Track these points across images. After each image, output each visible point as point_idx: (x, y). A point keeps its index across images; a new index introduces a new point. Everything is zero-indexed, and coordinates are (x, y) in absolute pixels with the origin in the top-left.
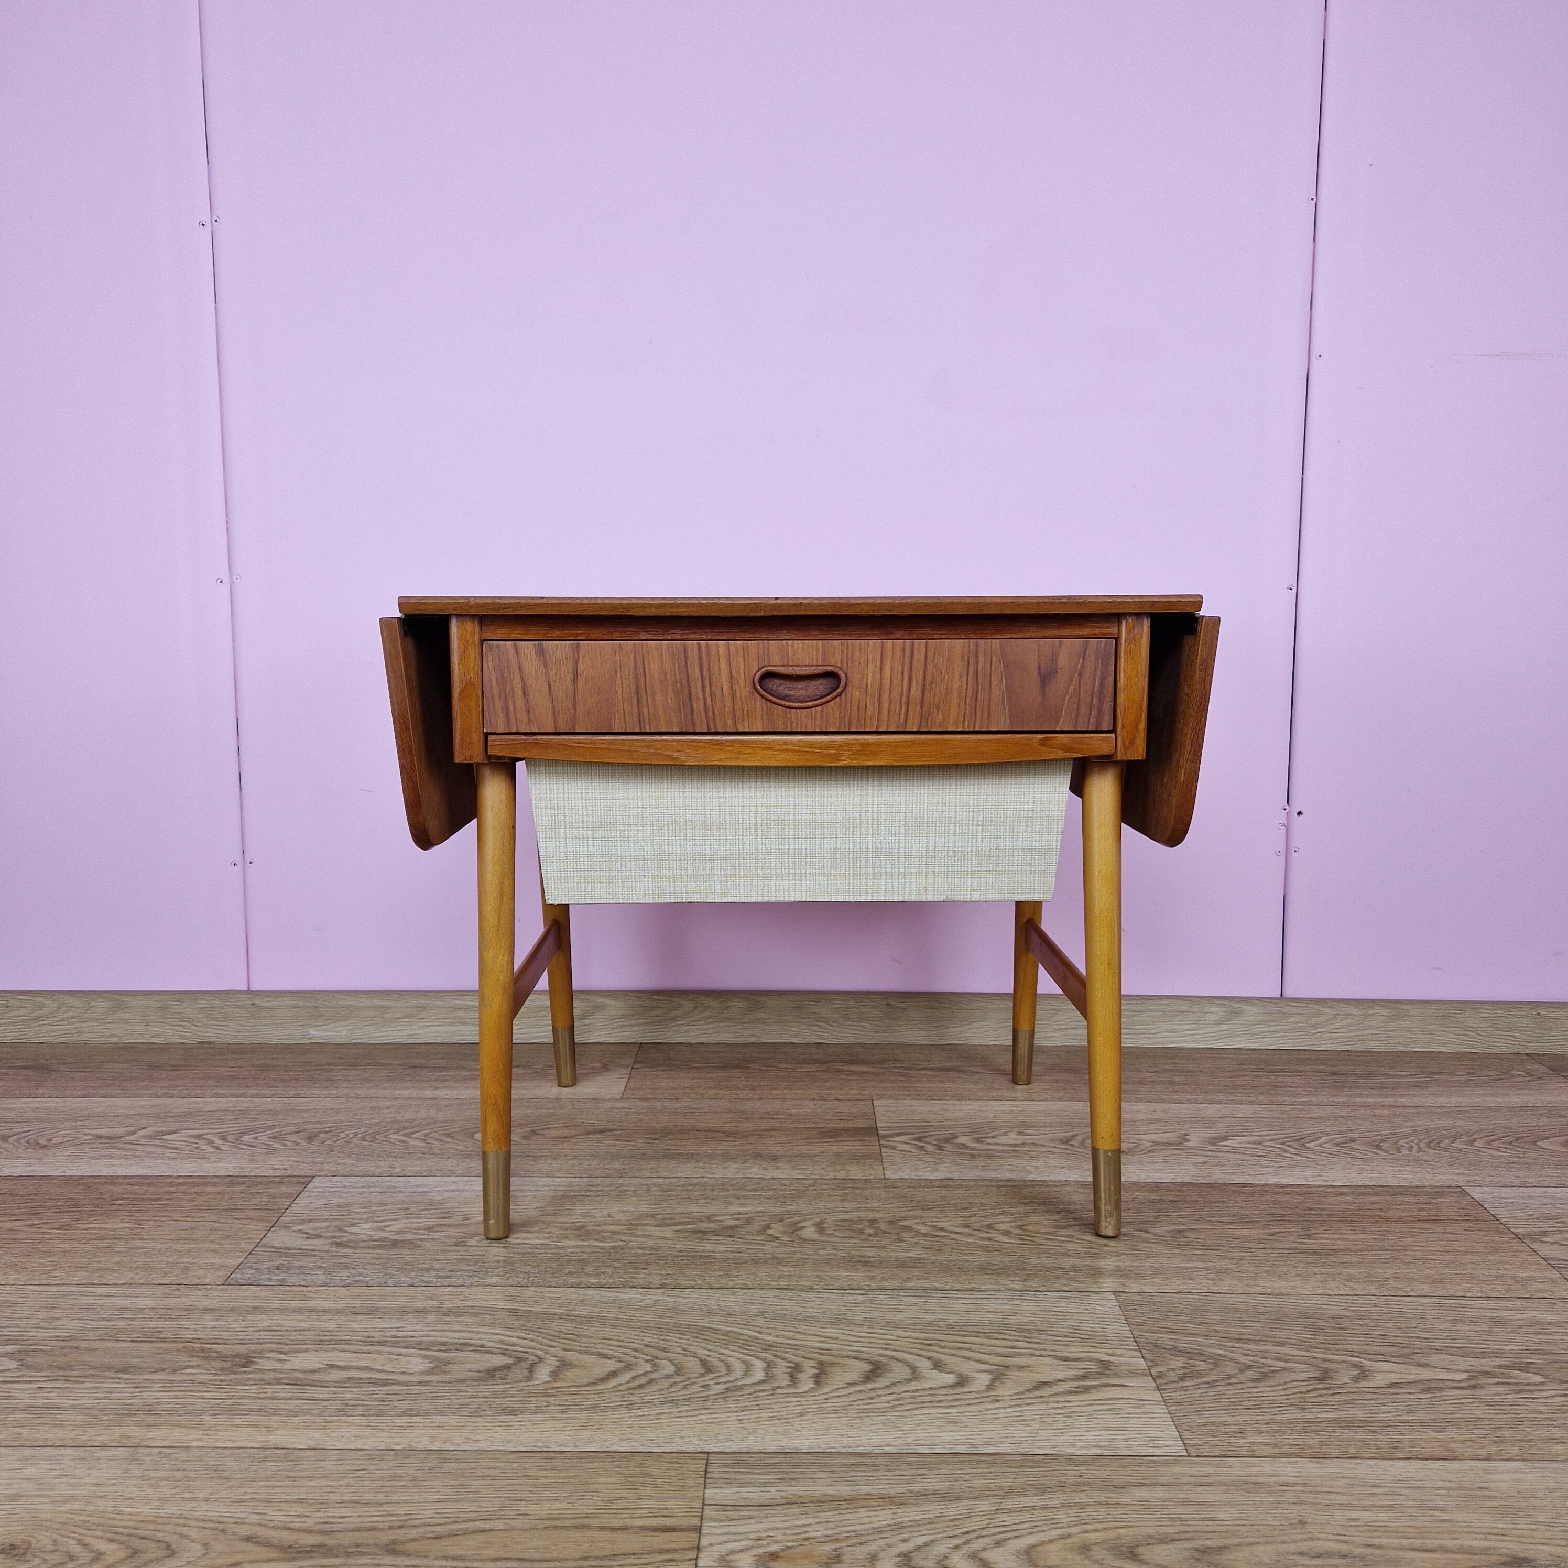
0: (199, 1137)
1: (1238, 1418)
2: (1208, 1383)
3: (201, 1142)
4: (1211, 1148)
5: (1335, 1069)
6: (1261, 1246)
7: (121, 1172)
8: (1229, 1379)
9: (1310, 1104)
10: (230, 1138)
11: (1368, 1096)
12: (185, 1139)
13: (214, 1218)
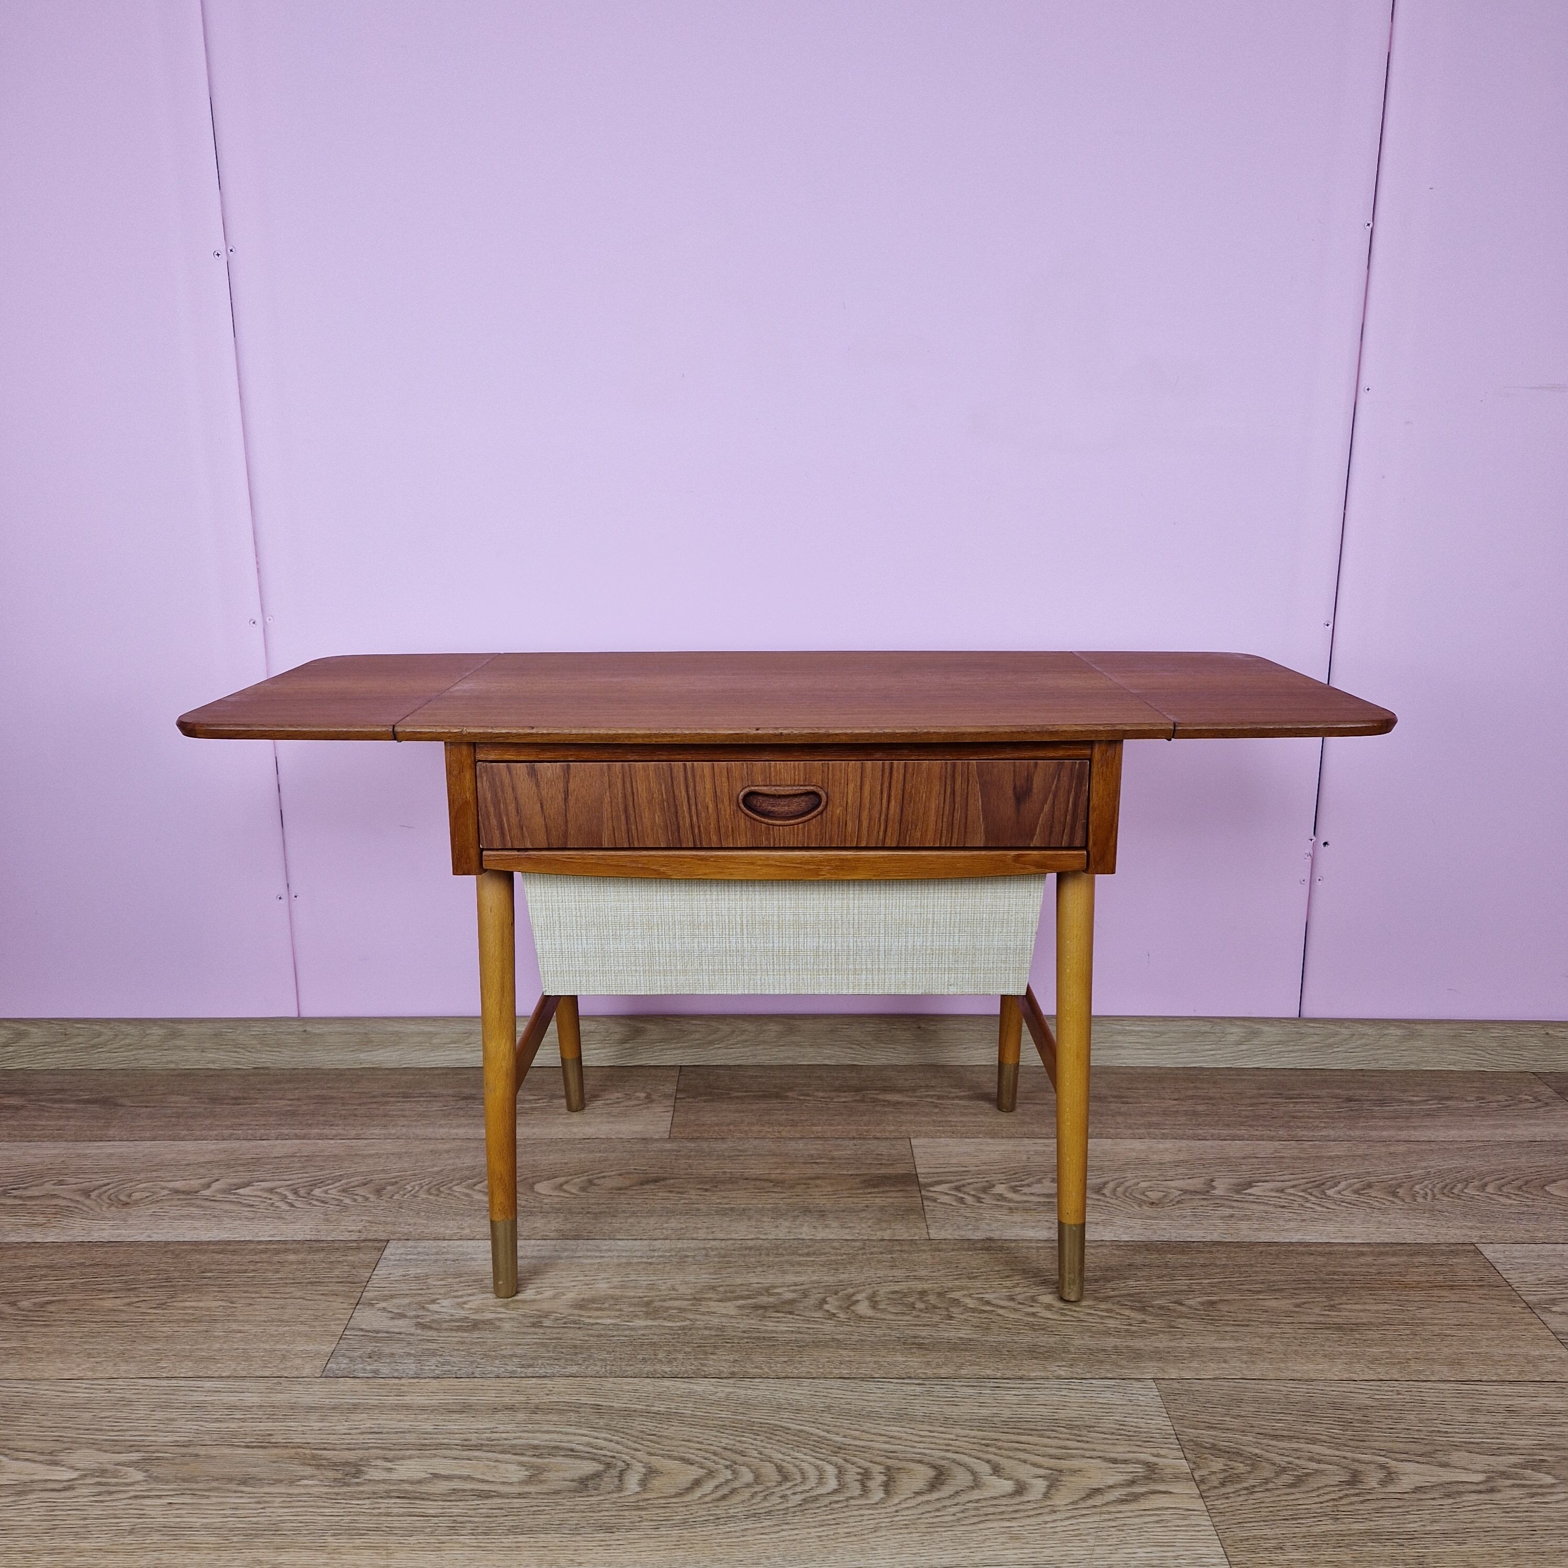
0: (271, 1190)
1: (1277, 1531)
2: (1246, 1489)
3: (275, 1198)
4: (1237, 1197)
5: (1351, 1093)
6: (1289, 1320)
7: (205, 1236)
8: (1266, 1483)
9: (1327, 1139)
10: (302, 1192)
11: (1383, 1128)
12: (259, 1193)
13: (299, 1294)
